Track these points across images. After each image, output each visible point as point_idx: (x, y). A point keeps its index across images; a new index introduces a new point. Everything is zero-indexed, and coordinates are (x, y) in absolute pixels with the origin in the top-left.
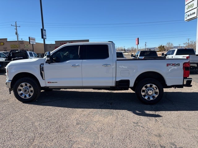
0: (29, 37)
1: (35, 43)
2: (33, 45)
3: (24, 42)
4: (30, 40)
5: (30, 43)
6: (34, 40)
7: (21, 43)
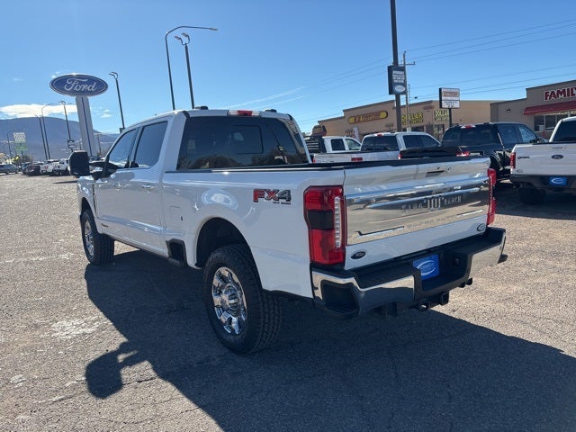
0: (440, 90)
1: (457, 105)
2: (450, 109)
3: (432, 104)
4: (443, 98)
5: (441, 106)
6: (456, 94)
7: (425, 109)
